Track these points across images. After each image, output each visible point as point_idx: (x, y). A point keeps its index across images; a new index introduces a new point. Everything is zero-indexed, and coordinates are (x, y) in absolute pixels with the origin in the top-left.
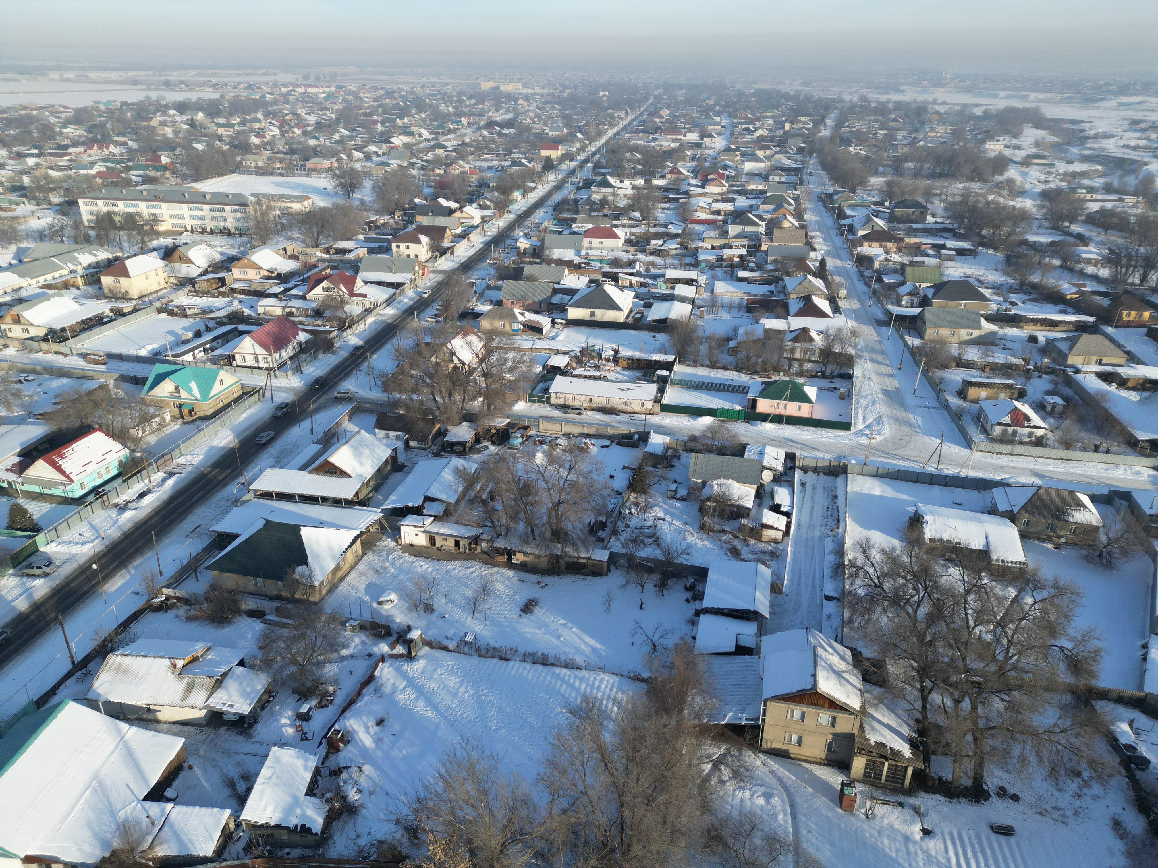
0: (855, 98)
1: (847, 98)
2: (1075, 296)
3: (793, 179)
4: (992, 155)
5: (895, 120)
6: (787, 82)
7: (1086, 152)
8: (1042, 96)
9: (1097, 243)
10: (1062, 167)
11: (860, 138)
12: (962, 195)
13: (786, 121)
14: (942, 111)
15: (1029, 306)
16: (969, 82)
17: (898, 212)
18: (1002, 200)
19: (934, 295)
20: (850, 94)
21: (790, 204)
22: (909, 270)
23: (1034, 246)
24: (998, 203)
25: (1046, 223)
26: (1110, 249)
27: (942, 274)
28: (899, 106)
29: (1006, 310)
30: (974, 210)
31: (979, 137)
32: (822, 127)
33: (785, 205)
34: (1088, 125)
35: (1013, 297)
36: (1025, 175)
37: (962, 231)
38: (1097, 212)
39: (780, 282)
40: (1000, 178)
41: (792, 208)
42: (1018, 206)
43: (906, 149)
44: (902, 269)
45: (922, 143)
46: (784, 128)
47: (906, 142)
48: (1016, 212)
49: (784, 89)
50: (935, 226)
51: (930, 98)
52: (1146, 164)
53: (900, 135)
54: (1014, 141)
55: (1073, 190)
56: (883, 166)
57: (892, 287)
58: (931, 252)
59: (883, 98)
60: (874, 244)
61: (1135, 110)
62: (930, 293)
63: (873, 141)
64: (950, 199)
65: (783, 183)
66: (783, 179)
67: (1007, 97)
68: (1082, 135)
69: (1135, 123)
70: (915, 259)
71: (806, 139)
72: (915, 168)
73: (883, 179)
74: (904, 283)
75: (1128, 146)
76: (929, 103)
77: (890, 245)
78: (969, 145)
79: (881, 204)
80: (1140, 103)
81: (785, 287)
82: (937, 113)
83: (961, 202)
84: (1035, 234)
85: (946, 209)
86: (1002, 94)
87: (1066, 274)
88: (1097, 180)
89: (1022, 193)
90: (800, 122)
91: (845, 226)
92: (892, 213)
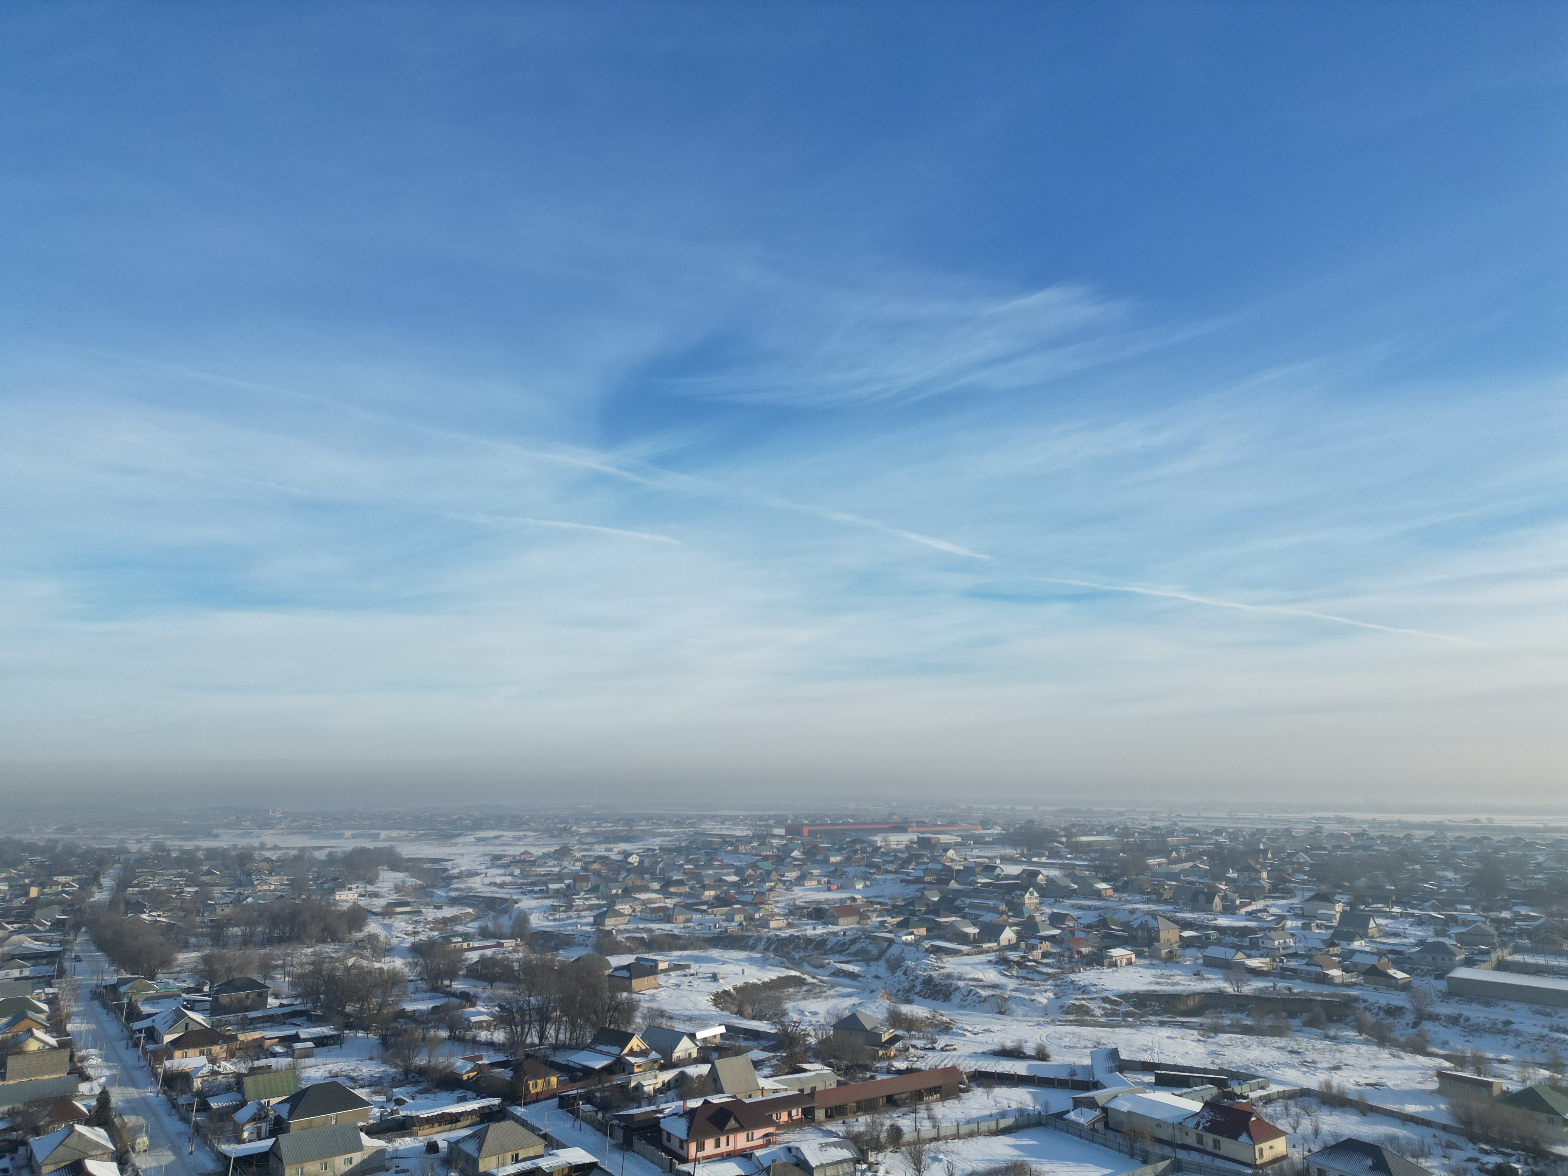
0: (147, 848)
1: (133, 847)
2: (472, 1074)
3: (45, 970)
4: (345, 907)
5: (209, 873)
6: (33, 829)
7: (453, 894)
8: (394, 834)
9: (484, 1001)
10: (431, 914)
11: (157, 900)
12: (313, 964)
13: (32, 884)
14: (274, 858)
15: (420, 1100)
16: (305, 822)
17: (225, 998)
18: (365, 963)
19: (291, 1114)
20: (139, 841)
21: (40, 1011)
22: (248, 1082)
23: (414, 1018)
24: (361, 968)
25: (423, 985)
26: (500, 1006)
27: (298, 1079)
28: (212, 854)
29: (392, 1113)
30: (331, 981)
31: (326, 886)
32: (95, 889)
33: (31, 1014)
34: (450, 863)
35: (399, 1092)
36: (388, 927)
37: (319, 1013)
38: (477, 962)
39: (22, 1150)
40: (359, 935)
41: (43, 1016)
42: (386, 967)
43: (228, 910)
44: (238, 1083)
45: (250, 900)
46: (27, 894)
47: (227, 900)
48: (386, 976)
49: (26, 838)
50: (280, 1011)
51: (256, 843)
52: (516, 902)
53: (217, 892)
54: (370, 888)
55: (447, 939)
56: (196, 935)
57: (225, 1114)
58: (279, 1049)
59: (189, 845)
60: (191, 1052)
61: (493, 845)
62: (284, 1111)
63: (179, 903)
64: (298, 970)
65: (27, 978)
66: (26, 973)
67: (354, 837)
68: (445, 874)
69: (496, 859)
70: (257, 1063)
71: (67, 907)
72: (244, 934)
73: (198, 954)
74: (243, 1104)
75: (494, 884)
76: (254, 849)
77: (216, 1049)
78: (314, 897)
79: (198, 990)
80: (496, 837)
81: (30, 1156)
82: (267, 860)
83: (313, 973)
84: (412, 1001)
85: (292, 984)
86: (348, 833)
87: (458, 1047)
88: (470, 925)
89: (389, 951)
90: (57, 883)
91: (140, 1031)
92: (215, 1000)
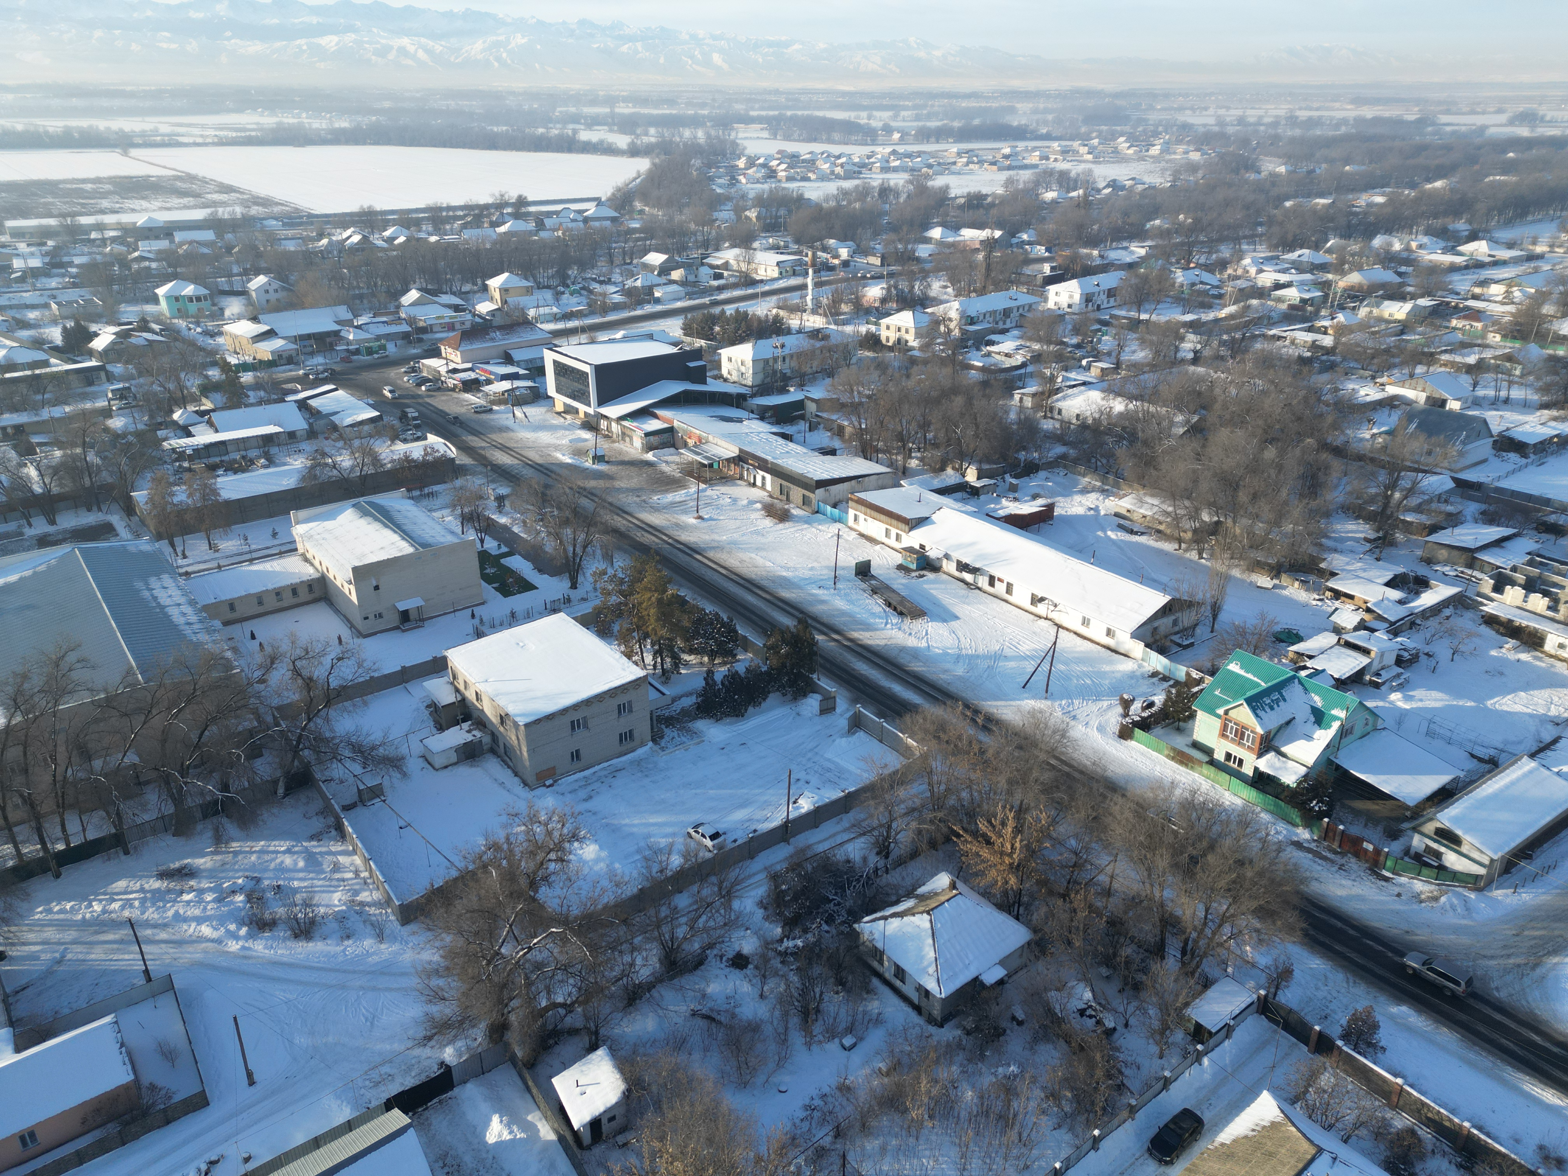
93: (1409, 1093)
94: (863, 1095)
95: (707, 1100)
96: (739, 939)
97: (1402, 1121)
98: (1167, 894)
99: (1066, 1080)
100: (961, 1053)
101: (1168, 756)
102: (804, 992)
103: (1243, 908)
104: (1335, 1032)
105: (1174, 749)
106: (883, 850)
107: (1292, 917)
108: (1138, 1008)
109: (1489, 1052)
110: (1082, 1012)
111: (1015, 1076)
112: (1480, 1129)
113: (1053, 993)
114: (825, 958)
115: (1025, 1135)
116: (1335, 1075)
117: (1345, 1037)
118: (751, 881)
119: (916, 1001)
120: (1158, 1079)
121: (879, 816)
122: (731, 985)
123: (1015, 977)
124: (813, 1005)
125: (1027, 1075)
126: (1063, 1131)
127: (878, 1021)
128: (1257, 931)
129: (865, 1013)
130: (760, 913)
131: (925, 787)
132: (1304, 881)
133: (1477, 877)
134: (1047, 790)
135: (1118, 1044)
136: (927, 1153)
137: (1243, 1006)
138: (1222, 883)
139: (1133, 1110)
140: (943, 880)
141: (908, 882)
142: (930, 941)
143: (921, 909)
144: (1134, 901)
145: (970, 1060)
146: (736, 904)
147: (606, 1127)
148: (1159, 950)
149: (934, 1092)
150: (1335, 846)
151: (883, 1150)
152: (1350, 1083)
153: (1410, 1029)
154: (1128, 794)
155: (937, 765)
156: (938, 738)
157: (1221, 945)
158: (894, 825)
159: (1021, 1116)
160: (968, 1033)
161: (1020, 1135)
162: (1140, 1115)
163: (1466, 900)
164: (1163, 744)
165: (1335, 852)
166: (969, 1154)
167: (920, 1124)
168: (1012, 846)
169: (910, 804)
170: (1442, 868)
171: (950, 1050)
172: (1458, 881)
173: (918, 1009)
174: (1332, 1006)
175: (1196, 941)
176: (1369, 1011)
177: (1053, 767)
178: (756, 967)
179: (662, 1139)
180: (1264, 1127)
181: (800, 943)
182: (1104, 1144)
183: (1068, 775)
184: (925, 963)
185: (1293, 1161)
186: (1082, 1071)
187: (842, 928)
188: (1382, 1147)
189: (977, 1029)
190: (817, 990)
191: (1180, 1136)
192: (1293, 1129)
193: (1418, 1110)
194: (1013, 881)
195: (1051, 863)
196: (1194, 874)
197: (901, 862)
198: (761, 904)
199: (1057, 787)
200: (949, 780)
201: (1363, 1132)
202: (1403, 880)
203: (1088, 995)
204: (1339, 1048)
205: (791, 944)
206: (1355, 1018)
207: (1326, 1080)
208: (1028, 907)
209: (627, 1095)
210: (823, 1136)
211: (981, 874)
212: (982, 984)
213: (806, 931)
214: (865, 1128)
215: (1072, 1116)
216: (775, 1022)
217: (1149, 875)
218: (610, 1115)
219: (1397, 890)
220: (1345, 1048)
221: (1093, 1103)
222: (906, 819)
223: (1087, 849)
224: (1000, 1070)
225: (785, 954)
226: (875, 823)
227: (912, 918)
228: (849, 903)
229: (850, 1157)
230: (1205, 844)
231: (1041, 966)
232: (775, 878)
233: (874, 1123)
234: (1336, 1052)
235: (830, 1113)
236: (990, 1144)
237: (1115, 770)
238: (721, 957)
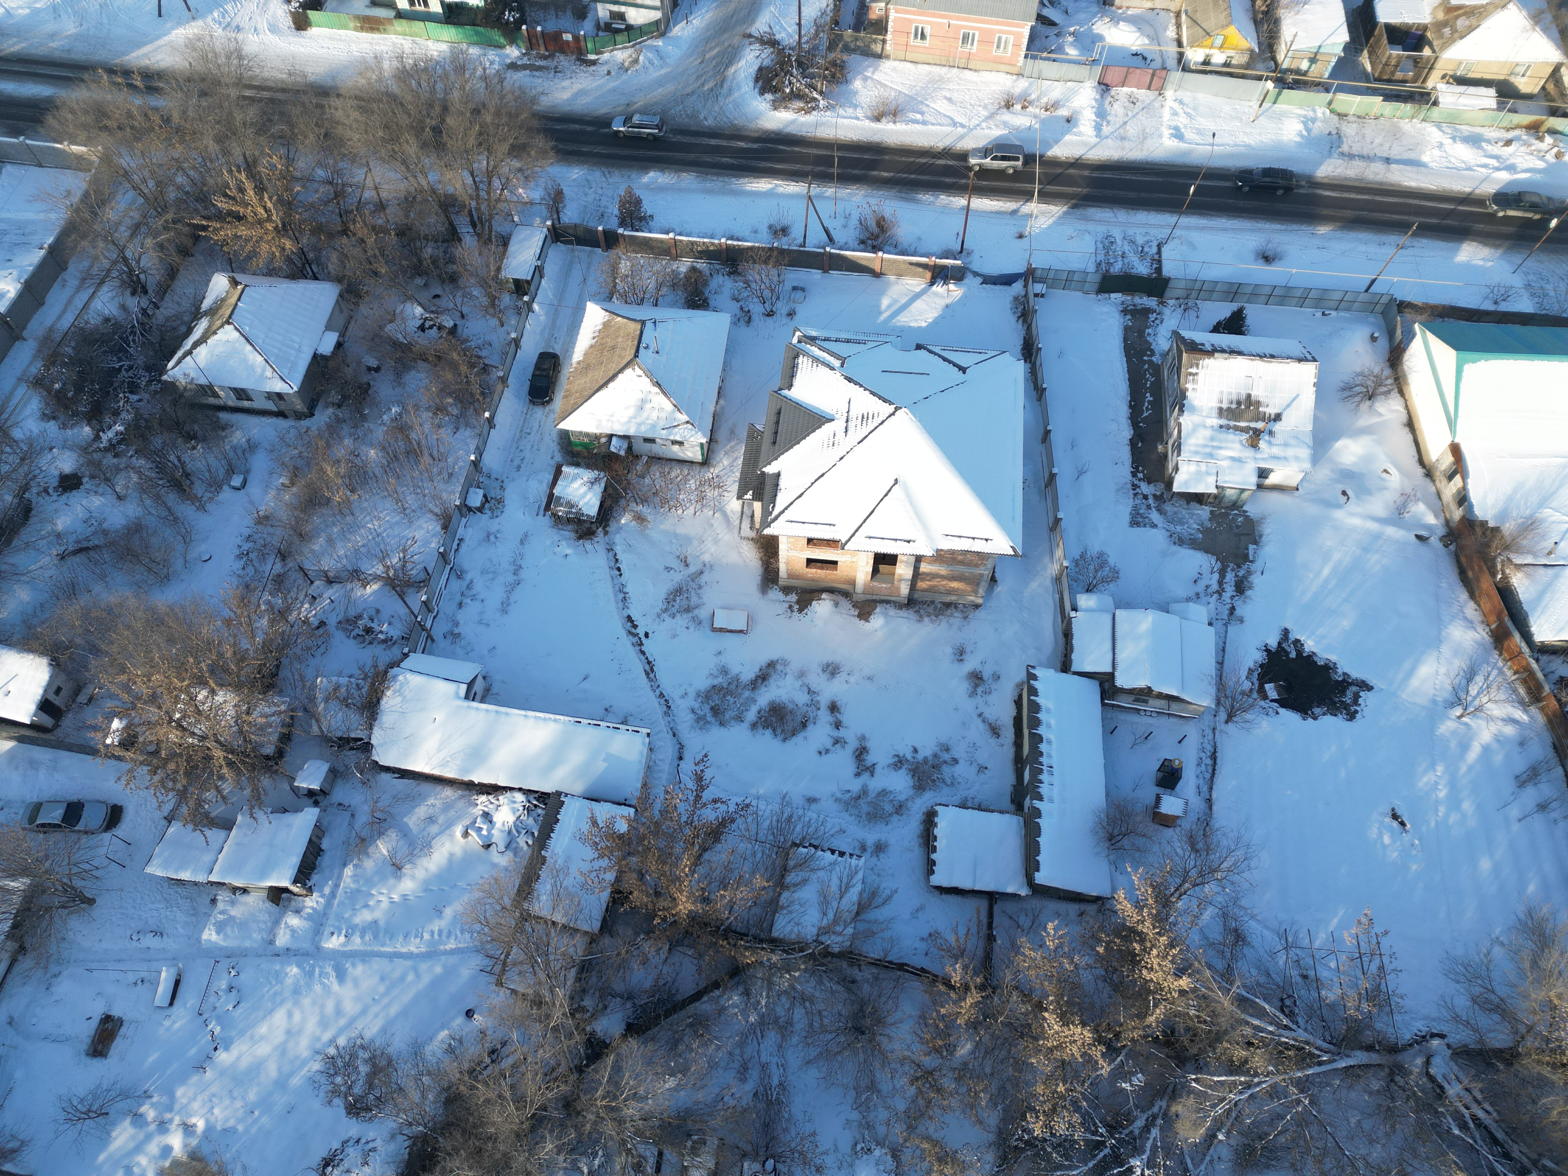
93: (681, 241)
94: (283, 514)
95: (139, 614)
96: (50, 463)
97: (684, 265)
98: (433, 177)
99: (442, 390)
100: (344, 425)
101: (355, 29)
102: (160, 468)
103: (500, 155)
104: (613, 223)
105: (357, 17)
106: (136, 286)
107: (540, 142)
108: (464, 296)
109: (718, 175)
110: (422, 328)
111: (400, 414)
112: (732, 238)
113: (389, 327)
114: (156, 426)
115: (435, 453)
116: (629, 259)
117: (623, 224)
118: (14, 401)
119: (275, 409)
120: (509, 344)
121: (105, 255)
122: (79, 507)
123: (348, 334)
124: (179, 474)
125: (410, 408)
126: (462, 430)
127: (252, 447)
128: (520, 170)
129: (234, 448)
130: (52, 427)
131: (131, 194)
132: (534, 100)
133: (657, 23)
134: (262, 129)
135: (465, 336)
136: (368, 518)
137: (541, 243)
138: (472, 141)
139: (504, 380)
140: (219, 283)
141: (186, 304)
142: (249, 348)
143: (218, 323)
144: (409, 201)
145: (355, 427)
146: (17, 434)
147: (57, 701)
148: (453, 236)
149: (342, 471)
150: (542, 51)
151: (330, 541)
152: (641, 258)
153: (662, 189)
154: (342, 92)
155: (126, 161)
156: (106, 128)
157: (498, 200)
158: (129, 254)
159: (423, 442)
160: (339, 406)
161: (431, 455)
162: (511, 380)
163: (657, 50)
164: (343, 16)
165: (545, 58)
166: (401, 497)
167: (348, 502)
168: (265, 208)
169: (128, 222)
170: (629, 28)
171: (333, 430)
172: (646, 34)
173: (281, 414)
174: (603, 203)
175: (478, 209)
176: (630, 192)
177: (252, 99)
178: (92, 477)
179: (123, 670)
180: (600, 331)
181: (119, 428)
182: (498, 419)
183: (272, 100)
184: (259, 370)
185: (629, 343)
186: (449, 376)
187: (152, 388)
188: (680, 293)
189: (345, 398)
190: (172, 458)
191: (547, 376)
192: (619, 319)
193: (692, 250)
194: (288, 244)
195: (312, 206)
196: (444, 145)
197: (164, 290)
198: (45, 417)
199: (270, 120)
200: (153, 172)
201: (664, 290)
202: (606, 56)
203: (418, 310)
204: (622, 235)
205: (111, 434)
206: (622, 204)
207: (624, 267)
208: (318, 261)
209: (56, 664)
210: (272, 566)
211: (253, 254)
212: (323, 357)
213: (116, 413)
214: (303, 537)
215: (463, 414)
216: (154, 512)
217: (408, 168)
218: (53, 688)
219: (605, 69)
220: (626, 233)
221: (472, 395)
222: (137, 241)
223: (338, 172)
224: (385, 417)
225: (112, 447)
226: (106, 263)
227: (216, 337)
228: (141, 361)
229: (307, 566)
230: (438, 109)
231: (364, 309)
232: (38, 383)
233: (309, 527)
234: (621, 240)
235: (265, 546)
236: (413, 478)
237: (315, 72)
238: (46, 491)
